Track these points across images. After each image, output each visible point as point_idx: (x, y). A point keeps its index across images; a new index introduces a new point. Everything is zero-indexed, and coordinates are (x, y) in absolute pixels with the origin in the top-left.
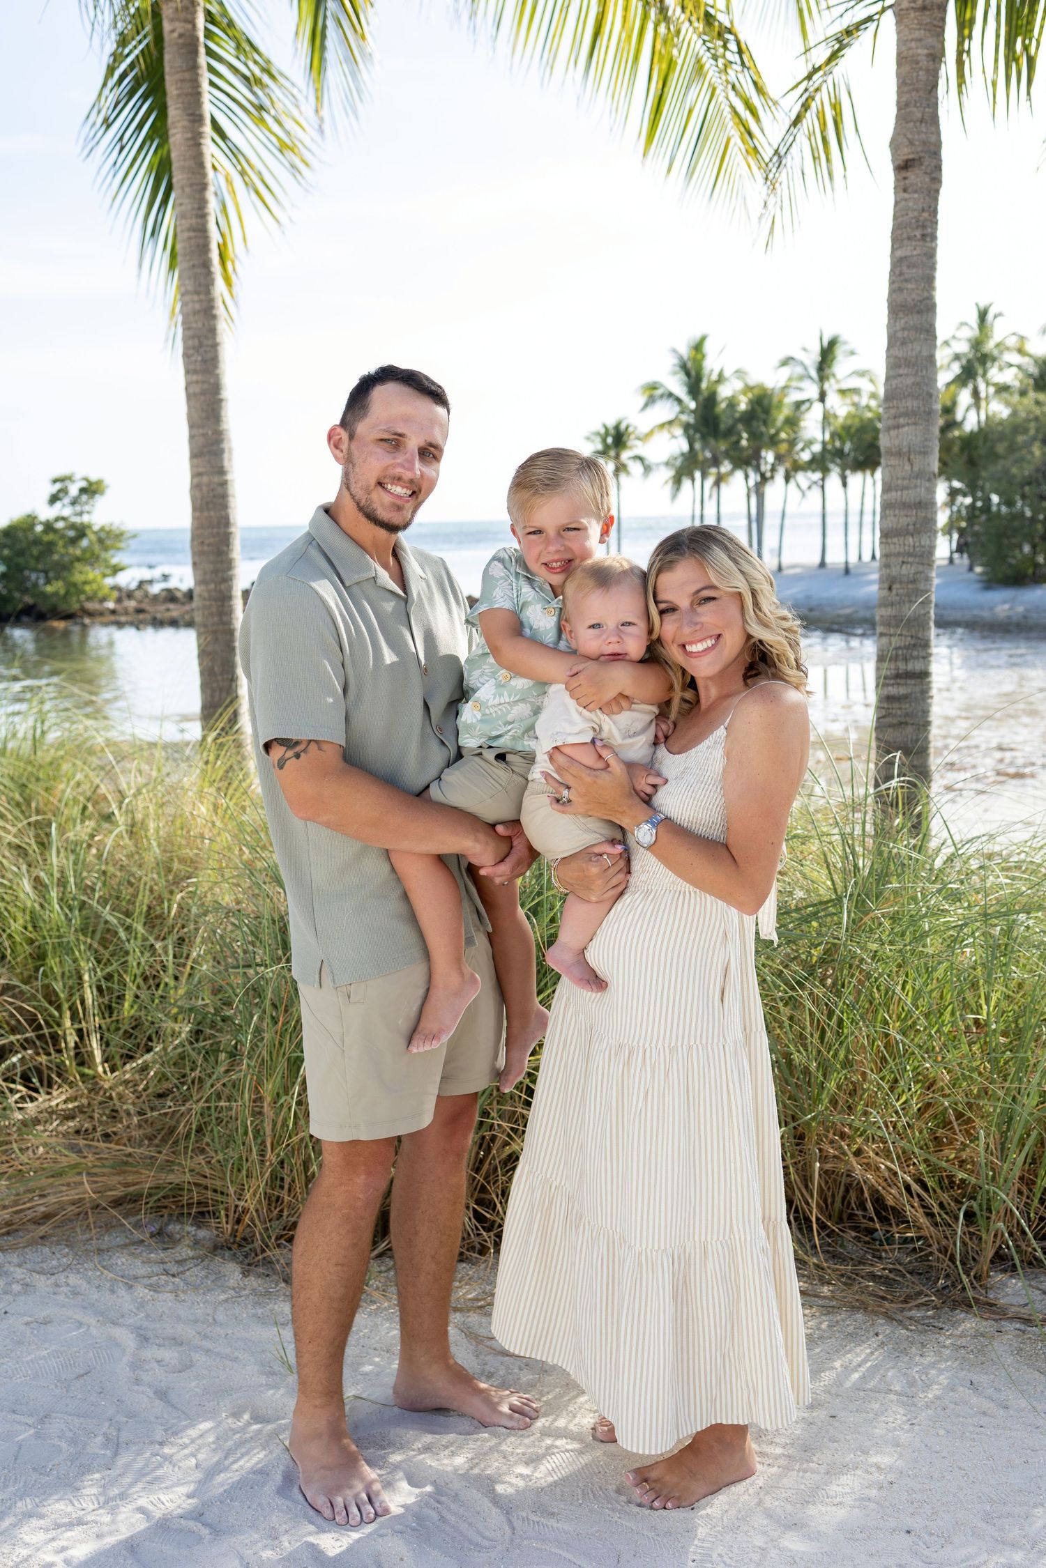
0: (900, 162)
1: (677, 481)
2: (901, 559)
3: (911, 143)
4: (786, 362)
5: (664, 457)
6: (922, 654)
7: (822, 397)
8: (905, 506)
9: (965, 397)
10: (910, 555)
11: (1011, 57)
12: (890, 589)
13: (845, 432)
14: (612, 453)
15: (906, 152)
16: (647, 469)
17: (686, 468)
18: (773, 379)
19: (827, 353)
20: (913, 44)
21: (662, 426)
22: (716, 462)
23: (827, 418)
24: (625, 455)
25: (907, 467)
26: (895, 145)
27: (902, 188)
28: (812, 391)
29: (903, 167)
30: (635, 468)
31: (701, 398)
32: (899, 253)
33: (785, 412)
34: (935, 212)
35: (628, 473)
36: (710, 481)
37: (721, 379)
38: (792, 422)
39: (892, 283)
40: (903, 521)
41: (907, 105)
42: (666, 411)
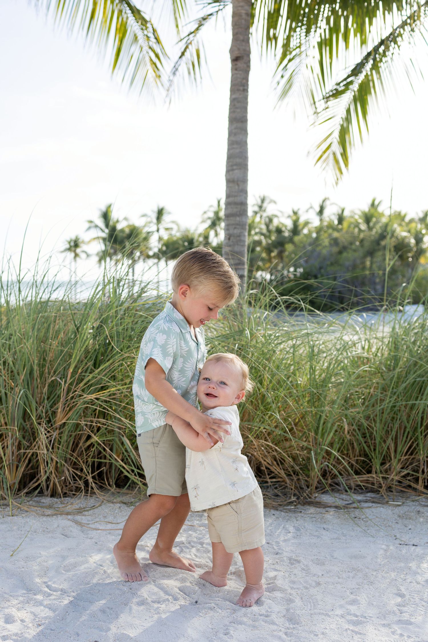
0: (234, 58)
1: (100, 261)
2: (234, 226)
3: (239, 49)
4: (144, 215)
5: (95, 252)
6: (242, 267)
7: (158, 231)
8: (236, 204)
9: (212, 233)
10: (237, 224)
11: (269, 38)
12: (229, 239)
13: (167, 244)
14: (73, 249)
15: (237, 53)
16: (88, 256)
17: (103, 256)
18: (138, 222)
19: (160, 213)
20: (240, 8)
21: (95, 239)
22: (115, 253)
23: (160, 239)
24: (78, 250)
25: (237, 187)
26: (231, 51)
27: (235, 69)
28: (154, 228)
29: (235, 60)
30: (83, 255)
31: (109, 228)
32: (234, 96)
33: (144, 235)
34: (247, 81)
35: (80, 257)
36: (113, 262)
37: (118, 221)
38: (146, 239)
39: (230, 109)
40: (235, 210)
41: (237, 34)
42: (95, 233)
